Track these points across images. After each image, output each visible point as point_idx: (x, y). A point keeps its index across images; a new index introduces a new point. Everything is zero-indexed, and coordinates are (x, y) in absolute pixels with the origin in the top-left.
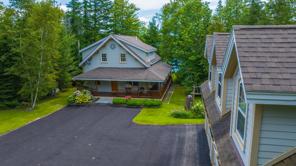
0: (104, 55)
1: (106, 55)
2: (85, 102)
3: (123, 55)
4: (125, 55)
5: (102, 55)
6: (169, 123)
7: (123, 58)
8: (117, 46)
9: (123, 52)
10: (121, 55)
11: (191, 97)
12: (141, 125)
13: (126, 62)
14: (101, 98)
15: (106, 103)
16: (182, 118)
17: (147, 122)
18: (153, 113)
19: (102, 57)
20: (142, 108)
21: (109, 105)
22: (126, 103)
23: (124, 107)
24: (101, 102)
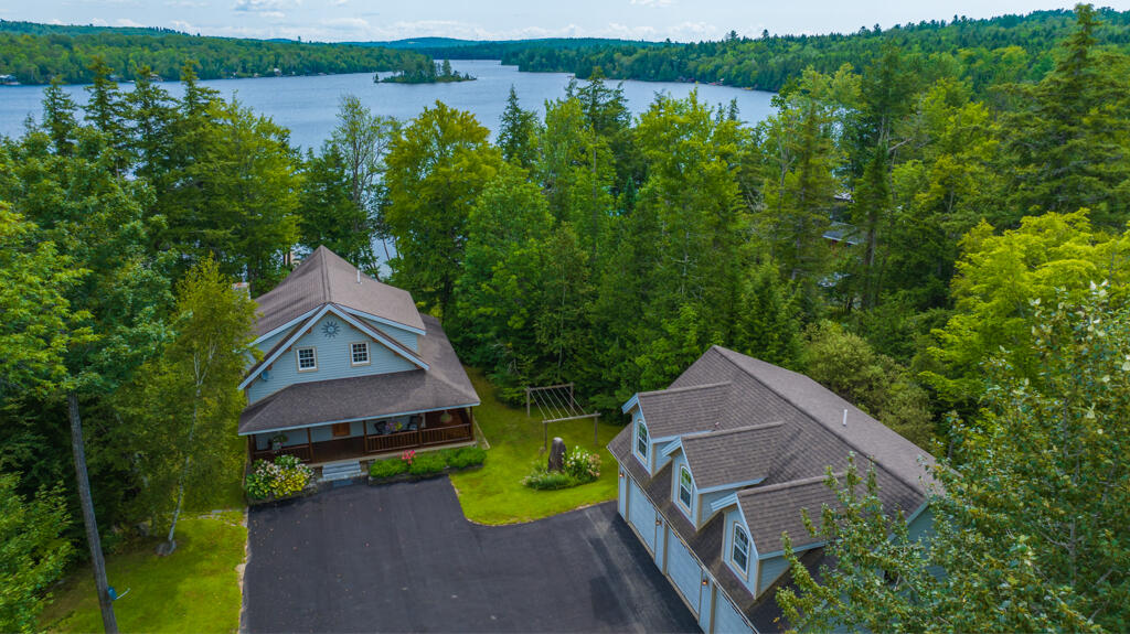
0: (306, 351)
1: (311, 351)
2: (300, 489)
3: (359, 346)
4: (364, 345)
5: (301, 352)
6: (549, 511)
7: (360, 353)
8: (342, 327)
9: (359, 340)
10: (354, 346)
11: (561, 443)
12: (497, 527)
13: (367, 362)
14: (325, 465)
15: (346, 477)
16: (555, 489)
17: (504, 516)
18: (483, 484)
19: (301, 356)
20: (447, 475)
21: (357, 481)
22: (406, 471)
23: (404, 481)
24: (334, 479)
